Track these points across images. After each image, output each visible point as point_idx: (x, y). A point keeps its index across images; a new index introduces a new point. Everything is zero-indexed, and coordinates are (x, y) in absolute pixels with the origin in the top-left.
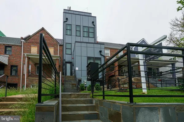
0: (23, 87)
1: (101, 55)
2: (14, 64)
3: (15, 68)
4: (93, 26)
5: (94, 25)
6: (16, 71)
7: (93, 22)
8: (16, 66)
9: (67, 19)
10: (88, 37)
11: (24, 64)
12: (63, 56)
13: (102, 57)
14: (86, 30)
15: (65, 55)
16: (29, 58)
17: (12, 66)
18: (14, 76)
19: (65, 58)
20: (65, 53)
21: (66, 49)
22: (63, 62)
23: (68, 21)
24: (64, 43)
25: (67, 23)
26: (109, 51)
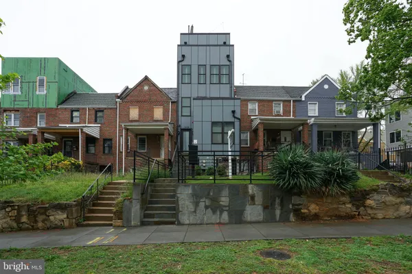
0: (120, 170)
1: (235, 117)
2: (108, 137)
3: (108, 143)
4: (228, 63)
5: (230, 61)
6: (110, 147)
7: (228, 56)
8: (111, 140)
9: (183, 56)
10: (220, 83)
11: (121, 136)
12: (177, 121)
13: (236, 120)
14: (215, 71)
15: (180, 117)
16: (127, 130)
17: (105, 140)
18: (107, 154)
19: (180, 123)
20: (180, 115)
21: (182, 107)
22: (177, 129)
23: (186, 59)
24: (178, 97)
25: (183, 63)
26: (257, 104)
